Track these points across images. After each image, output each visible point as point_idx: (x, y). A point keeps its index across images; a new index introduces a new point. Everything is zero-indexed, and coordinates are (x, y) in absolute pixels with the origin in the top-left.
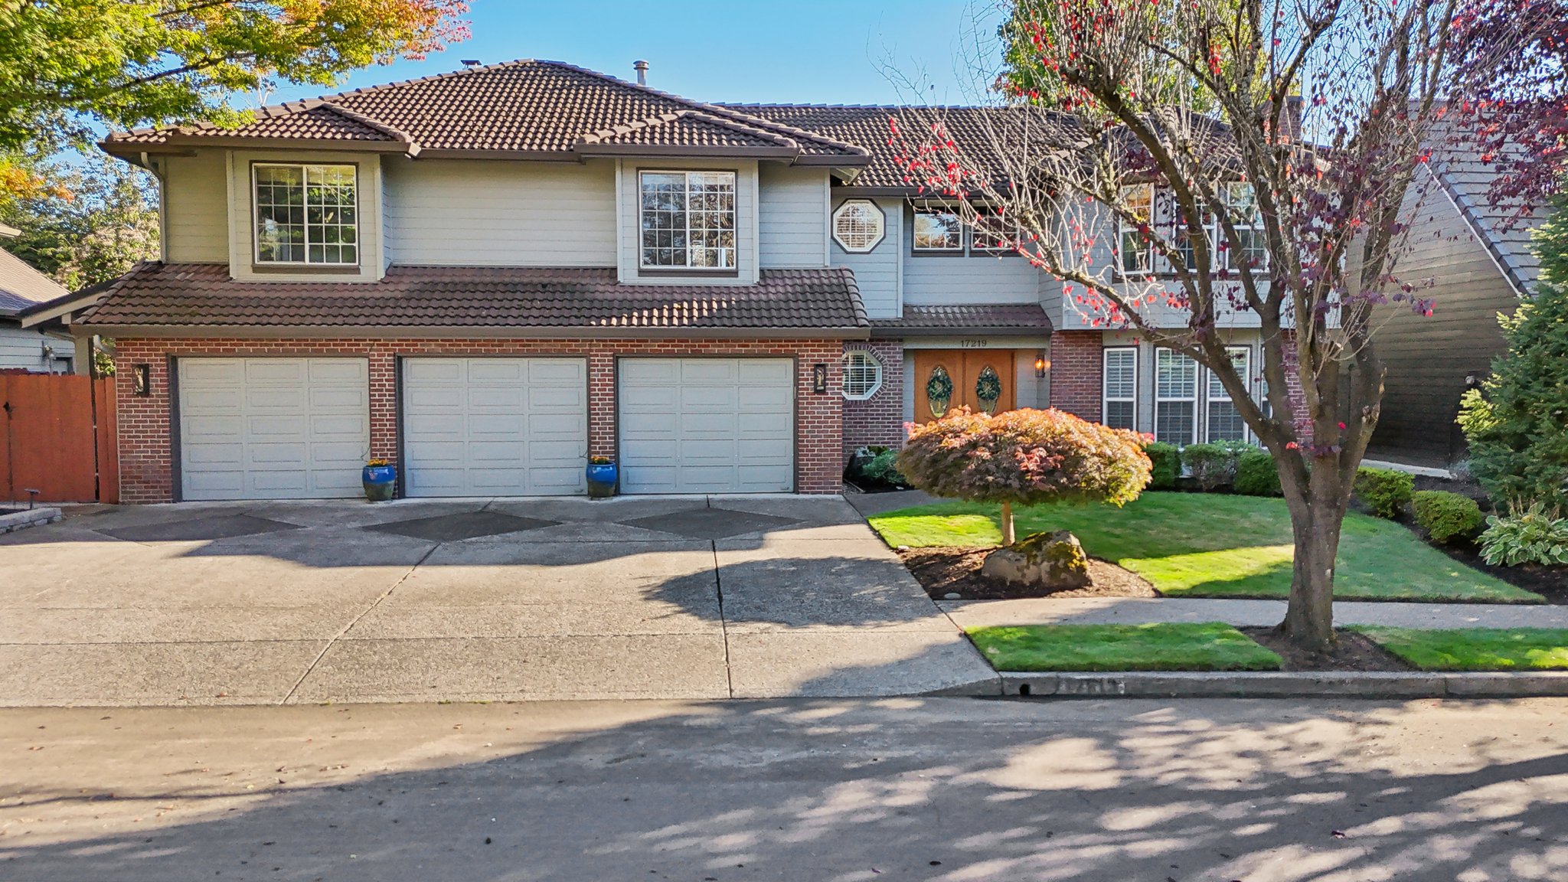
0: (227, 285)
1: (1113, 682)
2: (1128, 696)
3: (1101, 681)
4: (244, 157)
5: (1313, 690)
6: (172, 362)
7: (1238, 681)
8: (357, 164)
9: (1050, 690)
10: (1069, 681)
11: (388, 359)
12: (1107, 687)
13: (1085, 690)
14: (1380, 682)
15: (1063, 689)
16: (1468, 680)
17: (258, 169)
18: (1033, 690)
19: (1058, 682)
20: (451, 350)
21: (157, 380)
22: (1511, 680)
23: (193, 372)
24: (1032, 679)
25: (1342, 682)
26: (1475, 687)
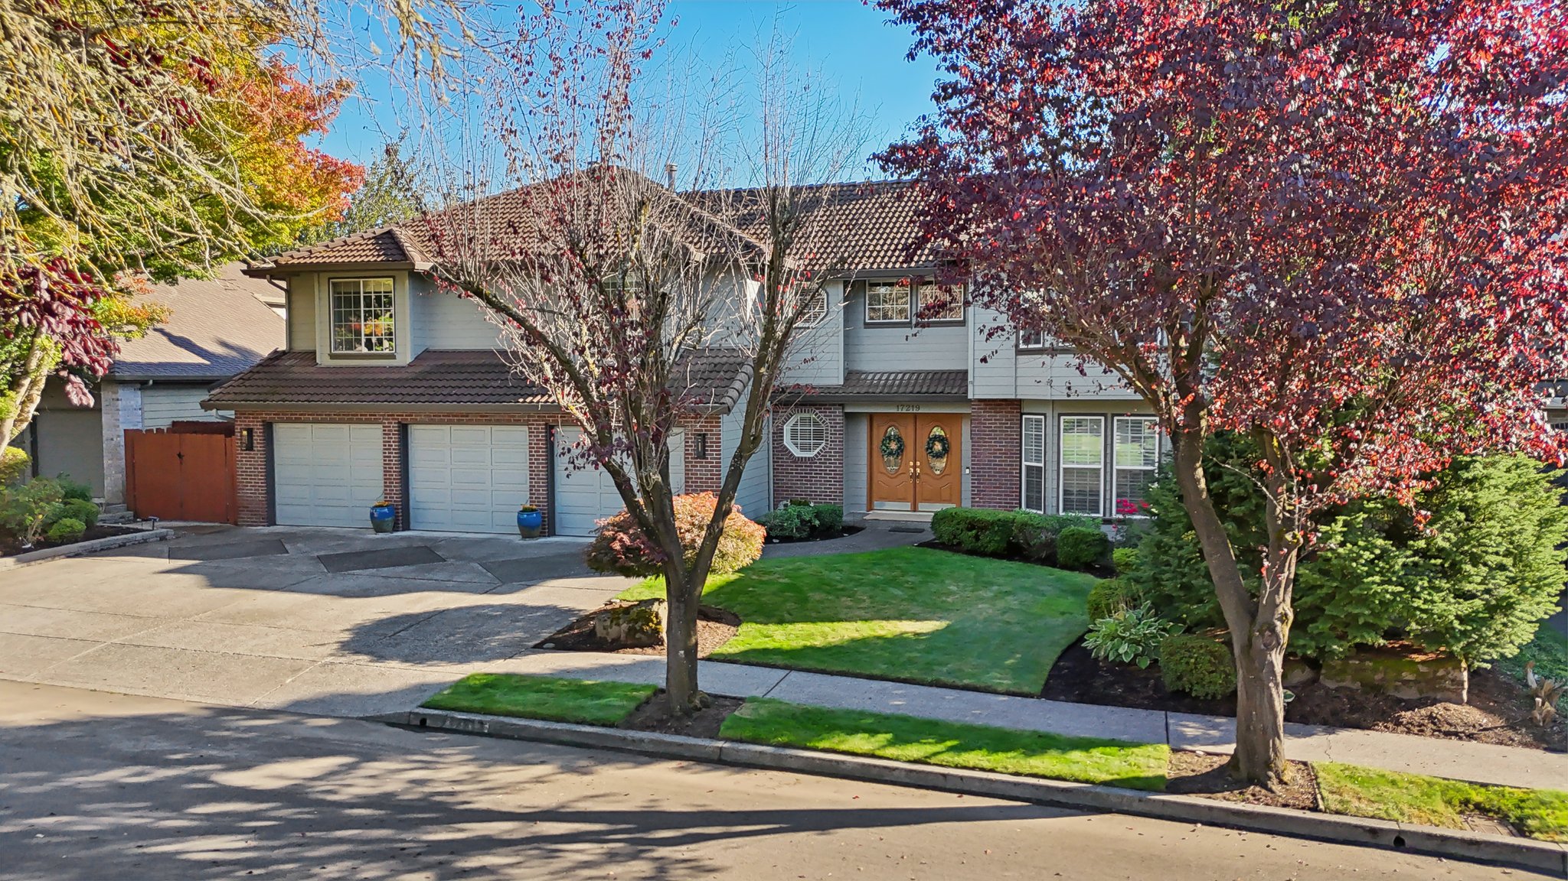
0: (312, 369)
1: (481, 723)
2: (489, 735)
3: (473, 721)
4: (324, 277)
5: (620, 745)
6: (268, 427)
7: (569, 732)
8: (394, 277)
9: (439, 725)
10: (453, 719)
11: (394, 426)
12: (477, 726)
13: (462, 727)
14: (670, 744)
15: (448, 724)
16: (738, 751)
17: (333, 284)
18: (429, 723)
19: (444, 718)
20: (434, 420)
21: (258, 438)
22: (773, 755)
23: (283, 432)
24: (429, 715)
25: (642, 741)
26: (744, 758)
